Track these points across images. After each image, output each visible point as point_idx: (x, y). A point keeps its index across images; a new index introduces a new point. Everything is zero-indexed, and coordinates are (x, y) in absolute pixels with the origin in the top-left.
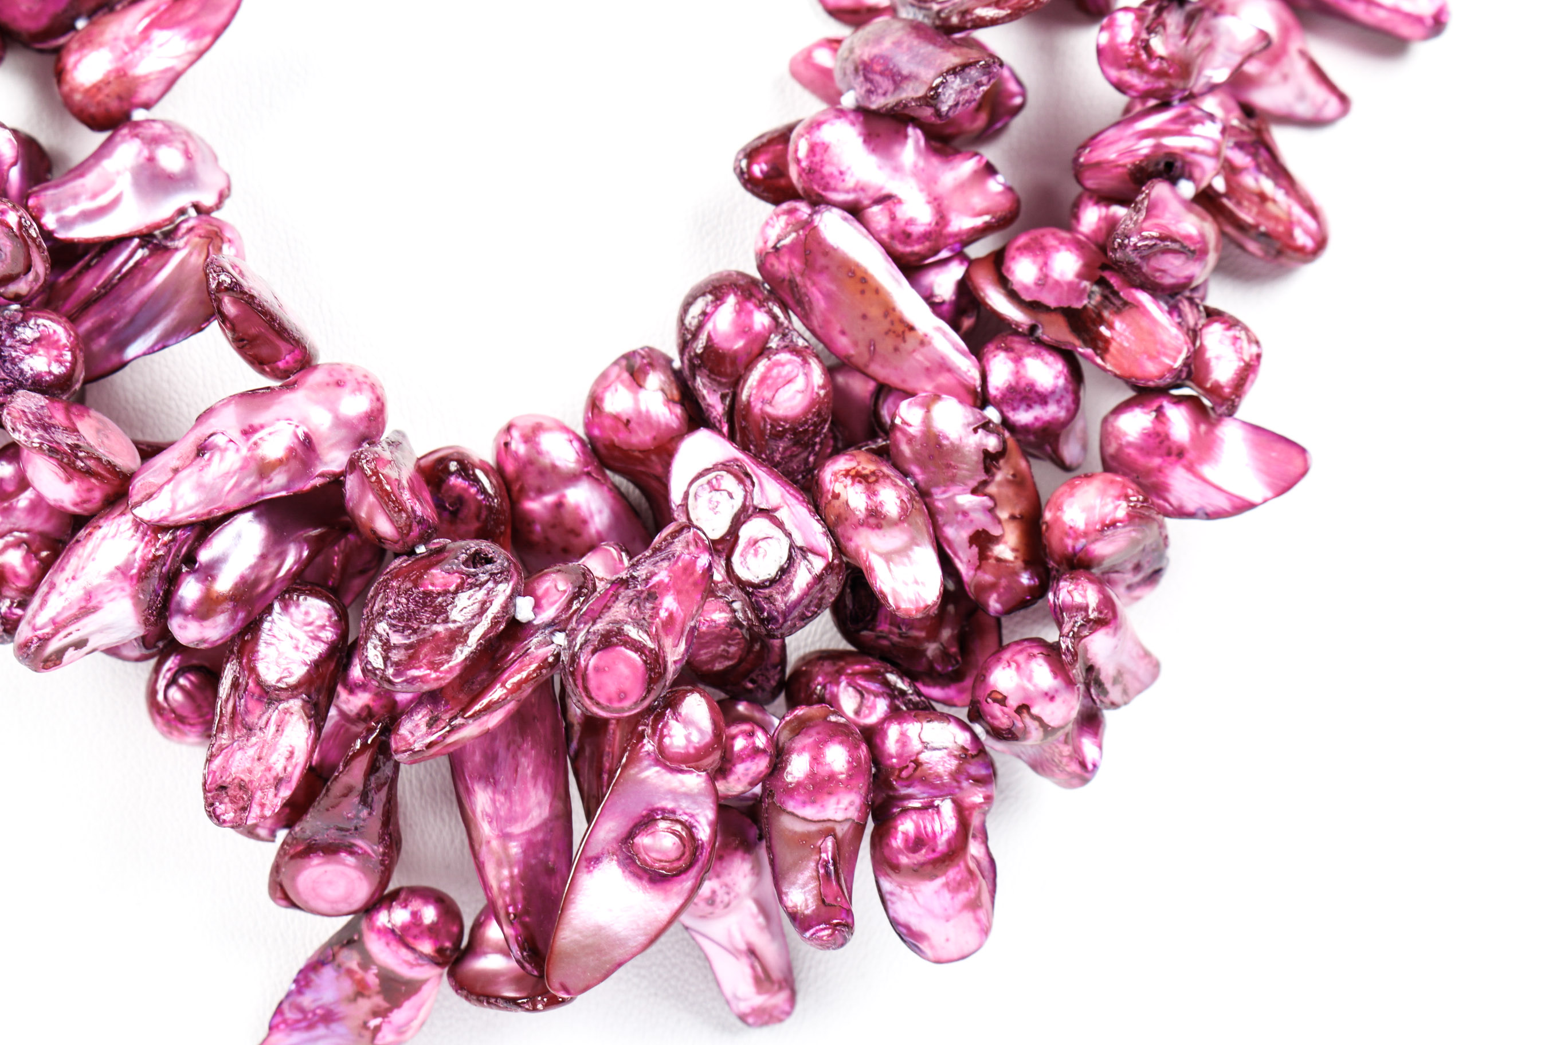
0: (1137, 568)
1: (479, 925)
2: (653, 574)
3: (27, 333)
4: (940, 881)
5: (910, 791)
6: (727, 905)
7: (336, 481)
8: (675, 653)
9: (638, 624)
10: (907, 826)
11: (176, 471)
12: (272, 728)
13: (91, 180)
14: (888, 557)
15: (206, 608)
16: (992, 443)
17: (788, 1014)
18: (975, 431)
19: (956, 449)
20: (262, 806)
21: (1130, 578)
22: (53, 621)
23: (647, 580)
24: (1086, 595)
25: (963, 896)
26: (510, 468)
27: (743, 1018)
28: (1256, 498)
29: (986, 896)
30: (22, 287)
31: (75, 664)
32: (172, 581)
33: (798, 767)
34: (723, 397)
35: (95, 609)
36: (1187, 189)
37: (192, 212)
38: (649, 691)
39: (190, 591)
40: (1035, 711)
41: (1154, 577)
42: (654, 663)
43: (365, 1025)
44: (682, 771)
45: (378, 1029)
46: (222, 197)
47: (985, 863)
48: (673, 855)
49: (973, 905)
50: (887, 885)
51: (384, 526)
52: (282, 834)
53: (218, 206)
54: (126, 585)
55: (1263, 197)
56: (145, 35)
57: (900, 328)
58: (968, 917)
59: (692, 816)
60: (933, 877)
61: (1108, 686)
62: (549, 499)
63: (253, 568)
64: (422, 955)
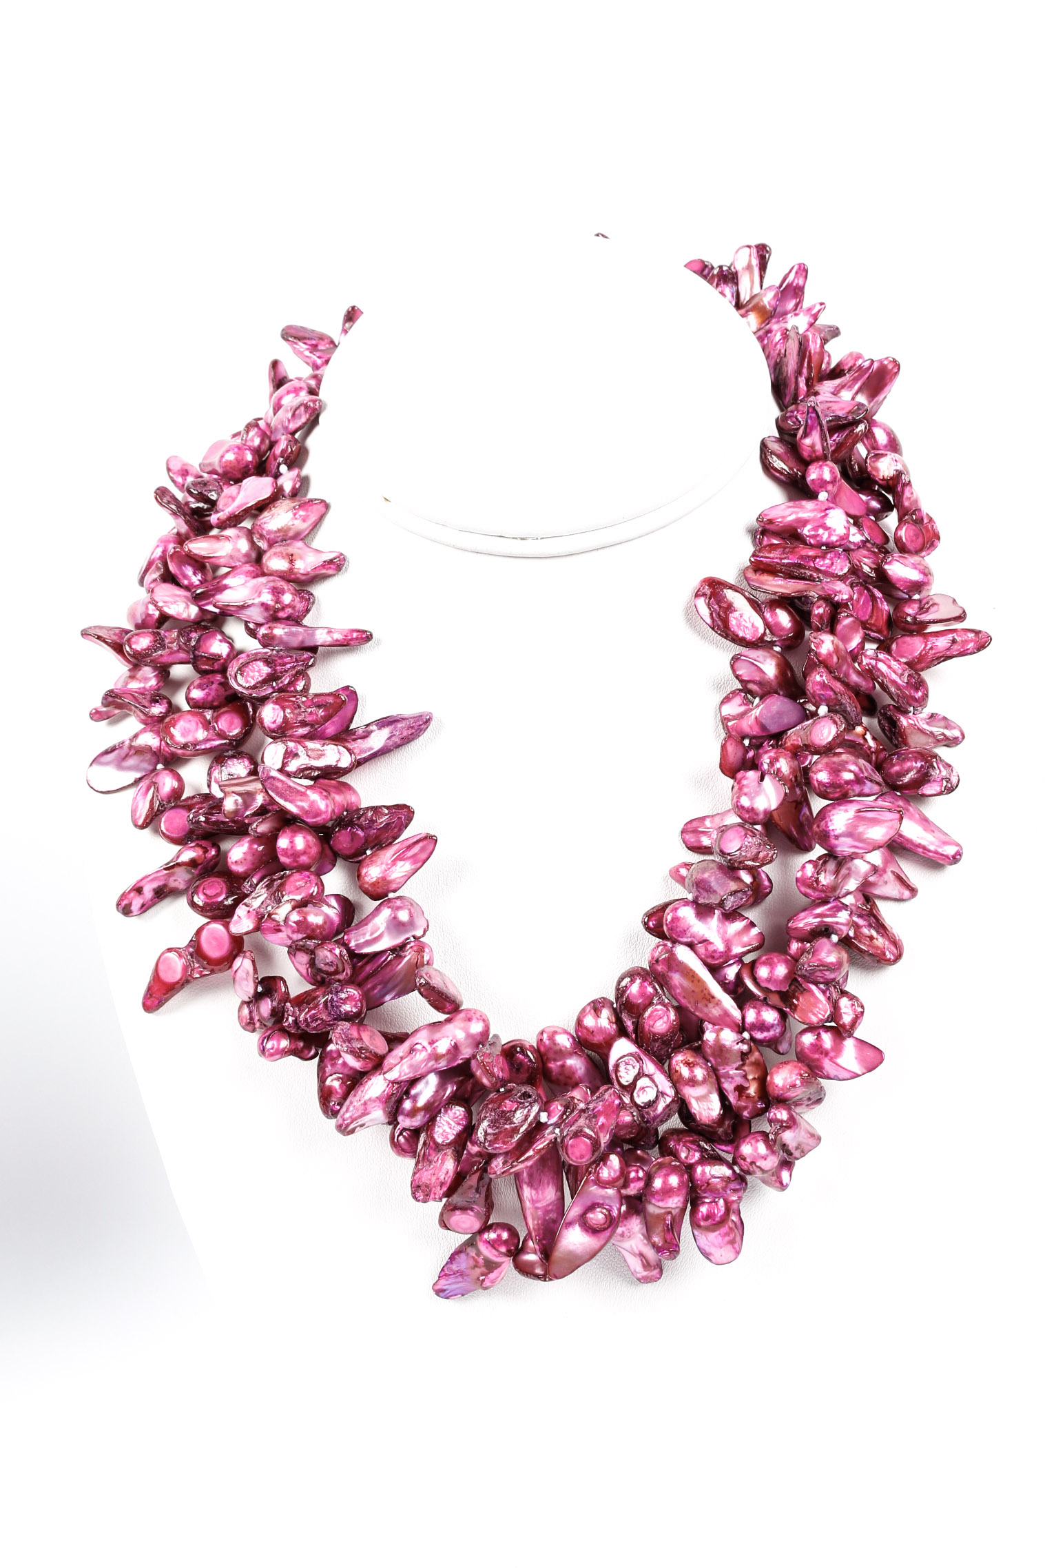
0: (809, 1099)
1: (525, 1240)
2: (596, 1107)
3: (343, 996)
4: (718, 1232)
5: (705, 1195)
6: (630, 1237)
7: (467, 1062)
8: (605, 1139)
9: (589, 1127)
10: (704, 1209)
11: (402, 1058)
12: (440, 1161)
13: (369, 927)
14: (697, 1099)
15: (413, 1113)
16: (745, 1048)
17: (659, 1278)
18: (738, 1044)
19: (729, 1050)
20: (435, 1194)
21: (806, 1103)
22: (351, 1117)
23: (593, 1110)
24: (783, 1115)
25: (727, 1239)
26: (542, 1049)
27: (639, 1280)
28: (860, 1073)
29: (738, 1239)
30: (341, 977)
31: (359, 1133)
32: (400, 1102)
33: (658, 1183)
34: (633, 1023)
35: (368, 1114)
36: (835, 938)
37: (412, 939)
38: (593, 1155)
39: (407, 1105)
40: (758, 1164)
41: (819, 1101)
42: (596, 1143)
43: (478, 1279)
44: (606, 1188)
45: (483, 1280)
46: (425, 932)
47: (739, 1223)
48: (602, 1222)
49: (732, 1242)
50: (696, 1233)
51: (485, 1081)
52: (444, 1200)
53: (423, 936)
54: (381, 1105)
55: (872, 938)
56: (394, 863)
57: (708, 997)
58: (730, 1247)
59: (610, 1206)
60: (714, 1231)
61: (793, 1151)
62: (559, 1063)
63: (432, 1096)
64: (501, 1253)
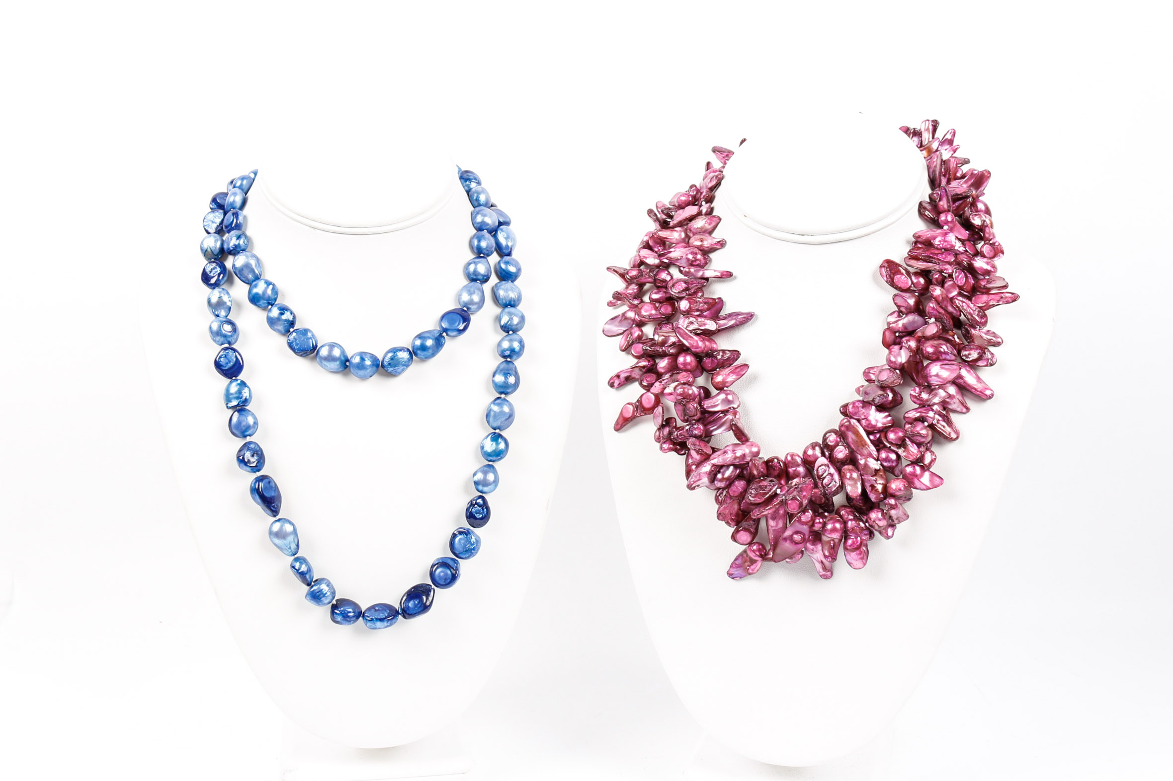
0: (905, 497)
1: (769, 550)
2: (803, 486)
3: (695, 426)
4: (855, 553)
5: (851, 534)
6: (816, 551)
7: (748, 463)
8: (805, 502)
9: (798, 496)
10: (850, 542)
11: (719, 455)
12: (731, 504)
13: (714, 400)
14: (851, 487)
15: (722, 481)
16: (878, 468)
17: (831, 577)
18: (875, 465)
20: (729, 521)
21: (904, 499)
22: (693, 481)
23: (801, 488)
24: (892, 501)
25: (859, 556)
26: (787, 462)
27: (821, 576)
28: (931, 487)
29: (865, 557)
30: (695, 418)
31: (697, 490)
32: (715, 475)
33: (829, 527)
34: (829, 454)
35: (701, 479)
36: (926, 424)
37: (732, 408)
38: (799, 509)
39: (719, 477)
40: (877, 522)
41: (909, 499)
42: (801, 504)
43: (746, 568)
44: (804, 525)
45: (749, 569)
46: (738, 406)
47: (866, 551)
48: (800, 540)
49: (862, 559)
50: (846, 552)
51: (755, 472)
52: (735, 527)
53: (737, 408)
54: (706, 475)
55: (944, 427)
56: (729, 374)
57: (864, 444)
58: (861, 561)
59: (805, 534)
60: (853, 552)
61: (895, 520)
62: (793, 469)
63: (731, 475)
64: (757, 555)
